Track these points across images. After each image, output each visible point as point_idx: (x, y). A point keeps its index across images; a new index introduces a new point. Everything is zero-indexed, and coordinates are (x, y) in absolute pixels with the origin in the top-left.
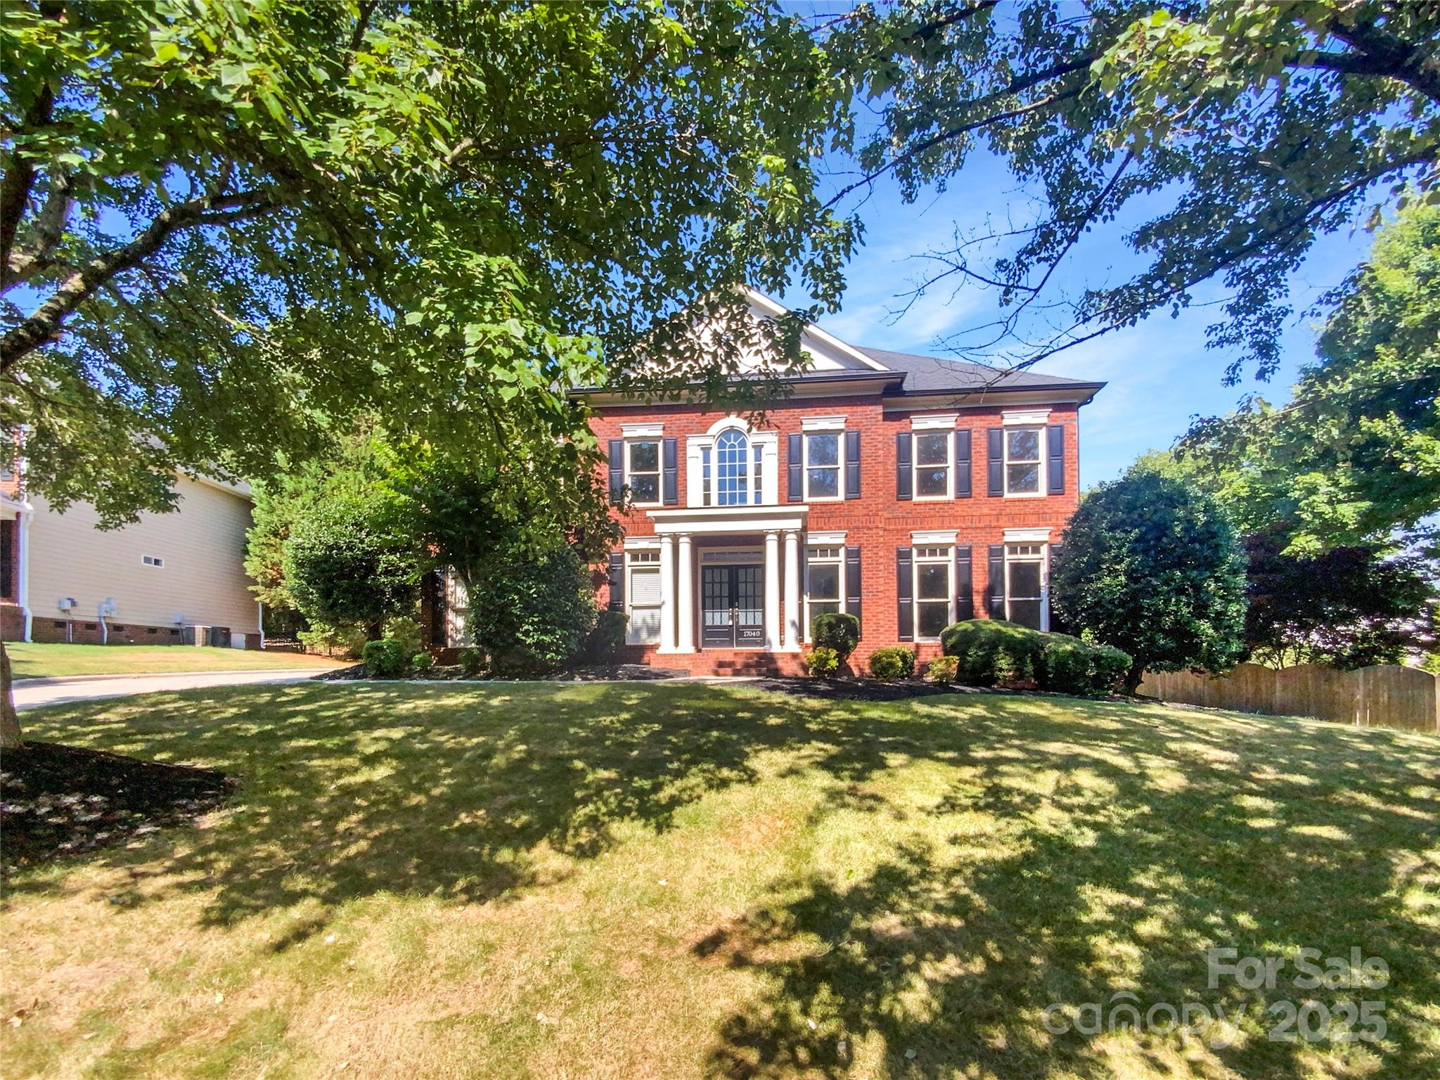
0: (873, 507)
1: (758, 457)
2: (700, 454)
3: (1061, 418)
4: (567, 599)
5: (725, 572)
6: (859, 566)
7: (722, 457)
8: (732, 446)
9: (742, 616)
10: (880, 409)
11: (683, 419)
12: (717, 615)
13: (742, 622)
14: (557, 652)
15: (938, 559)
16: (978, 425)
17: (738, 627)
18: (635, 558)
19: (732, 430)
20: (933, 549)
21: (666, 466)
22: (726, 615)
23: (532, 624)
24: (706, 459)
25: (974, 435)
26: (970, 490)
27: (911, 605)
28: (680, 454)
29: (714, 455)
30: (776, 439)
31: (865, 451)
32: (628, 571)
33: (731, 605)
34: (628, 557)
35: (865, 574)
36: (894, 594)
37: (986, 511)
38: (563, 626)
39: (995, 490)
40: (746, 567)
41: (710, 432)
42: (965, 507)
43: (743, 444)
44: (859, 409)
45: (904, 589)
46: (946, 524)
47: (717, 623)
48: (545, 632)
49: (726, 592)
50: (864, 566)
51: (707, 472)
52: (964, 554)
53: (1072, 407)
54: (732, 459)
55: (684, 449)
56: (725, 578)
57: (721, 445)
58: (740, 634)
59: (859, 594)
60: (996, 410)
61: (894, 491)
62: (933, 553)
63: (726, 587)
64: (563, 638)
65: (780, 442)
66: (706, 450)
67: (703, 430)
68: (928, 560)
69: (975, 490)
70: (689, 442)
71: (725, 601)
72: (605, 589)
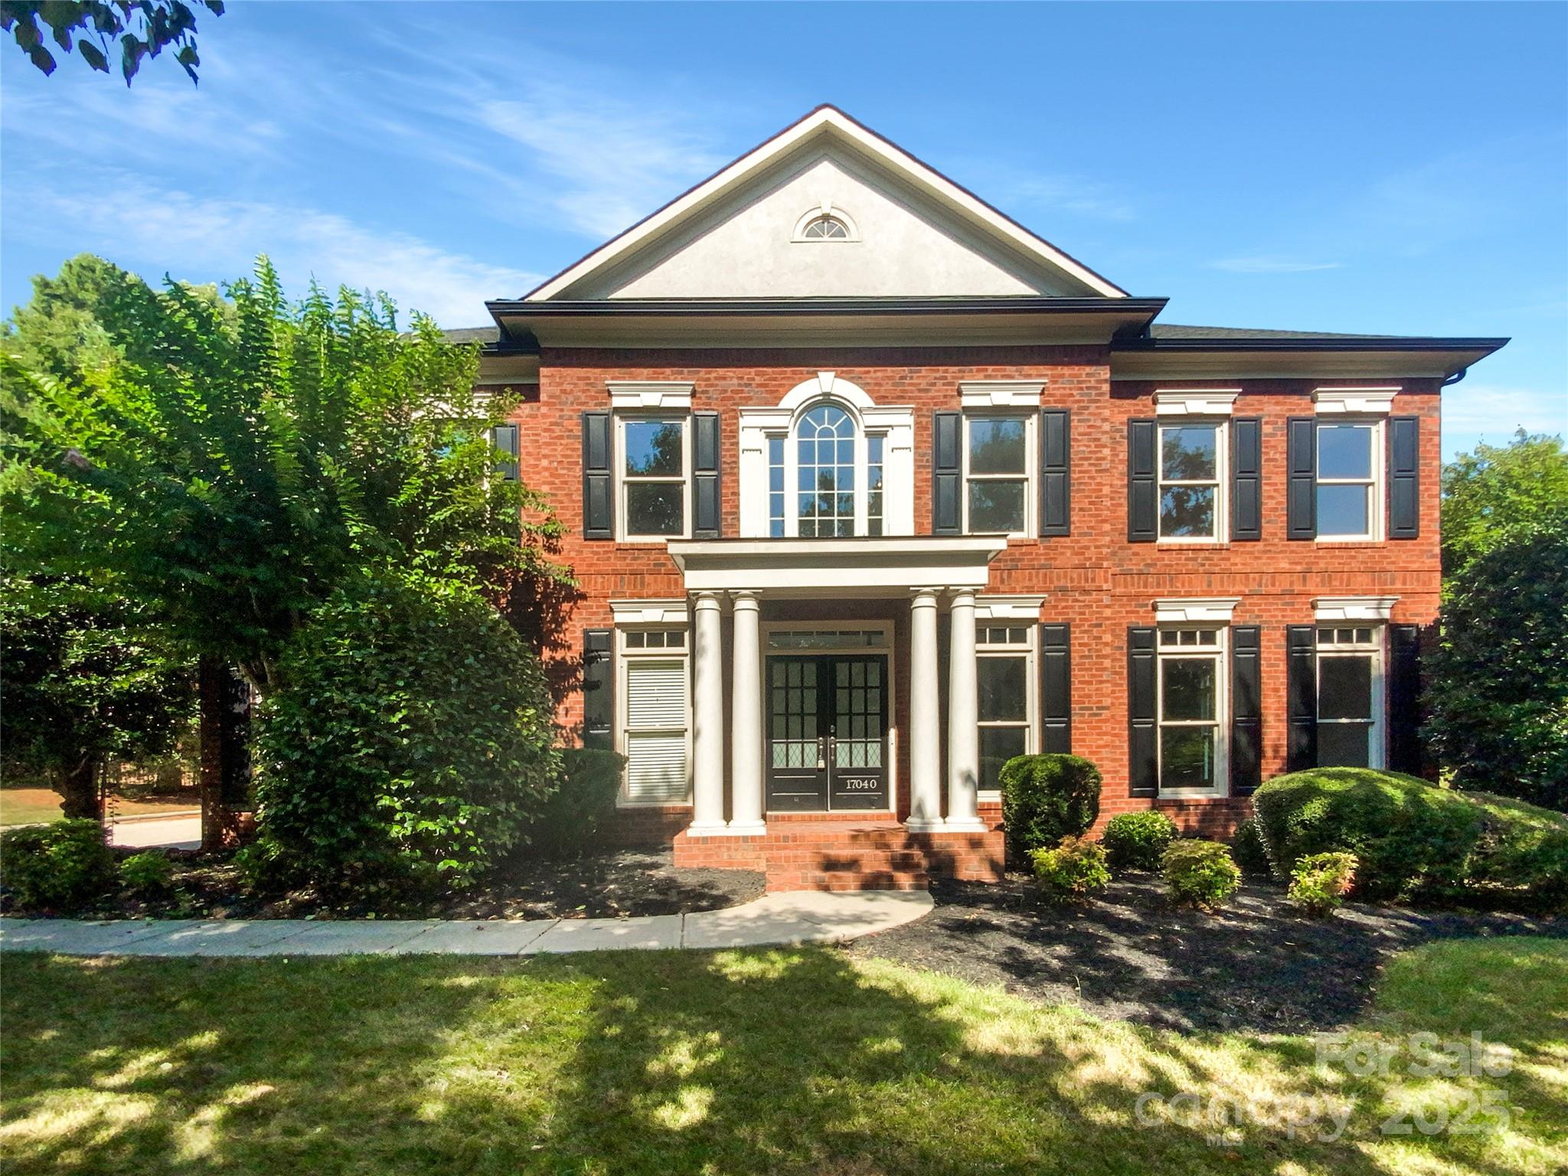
0: (1092, 552)
1: (875, 455)
2: (765, 444)
3: (1415, 403)
4: (488, 735)
5: (811, 669)
6: (1066, 662)
7: (805, 453)
8: (826, 433)
9: (842, 750)
10: (1105, 373)
11: (731, 377)
12: (795, 749)
13: (842, 762)
14: (463, 855)
15: (1197, 650)
16: (1272, 409)
17: (836, 772)
18: (634, 640)
19: (827, 402)
20: (1189, 632)
21: (696, 467)
22: (811, 749)
23: (401, 793)
24: (777, 456)
25: (1266, 429)
26: (1257, 526)
27: (1154, 730)
28: (726, 444)
29: (791, 447)
30: (910, 420)
31: (1078, 449)
32: (621, 665)
33: (823, 731)
34: (621, 638)
35: (1077, 675)
36: (1123, 711)
37: (1284, 565)
38: (477, 795)
39: (1302, 527)
40: (850, 659)
41: (783, 404)
42: (1247, 556)
43: (847, 429)
44: (1066, 371)
45: (1140, 704)
46: (1216, 587)
47: (795, 763)
48: (432, 813)
49: (811, 705)
50: (1075, 659)
51: (777, 480)
52: (1246, 640)
53: (1430, 386)
54: (826, 457)
55: (734, 434)
56: (811, 679)
57: (805, 430)
58: (839, 785)
59: (1066, 712)
60: (1304, 387)
61: (1123, 524)
62: (1189, 638)
63: (811, 698)
64: (478, 824)
65: (919, 427)
66: (776, 437)
67: (772, 398)
68: (1179, 650)
69: (1267, 528)
70: (743, 422)
71: (811, 723)
72: (576, 700)
